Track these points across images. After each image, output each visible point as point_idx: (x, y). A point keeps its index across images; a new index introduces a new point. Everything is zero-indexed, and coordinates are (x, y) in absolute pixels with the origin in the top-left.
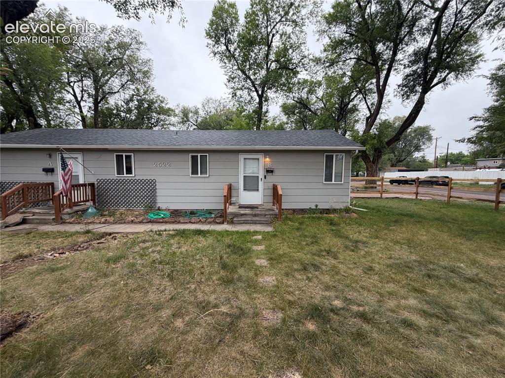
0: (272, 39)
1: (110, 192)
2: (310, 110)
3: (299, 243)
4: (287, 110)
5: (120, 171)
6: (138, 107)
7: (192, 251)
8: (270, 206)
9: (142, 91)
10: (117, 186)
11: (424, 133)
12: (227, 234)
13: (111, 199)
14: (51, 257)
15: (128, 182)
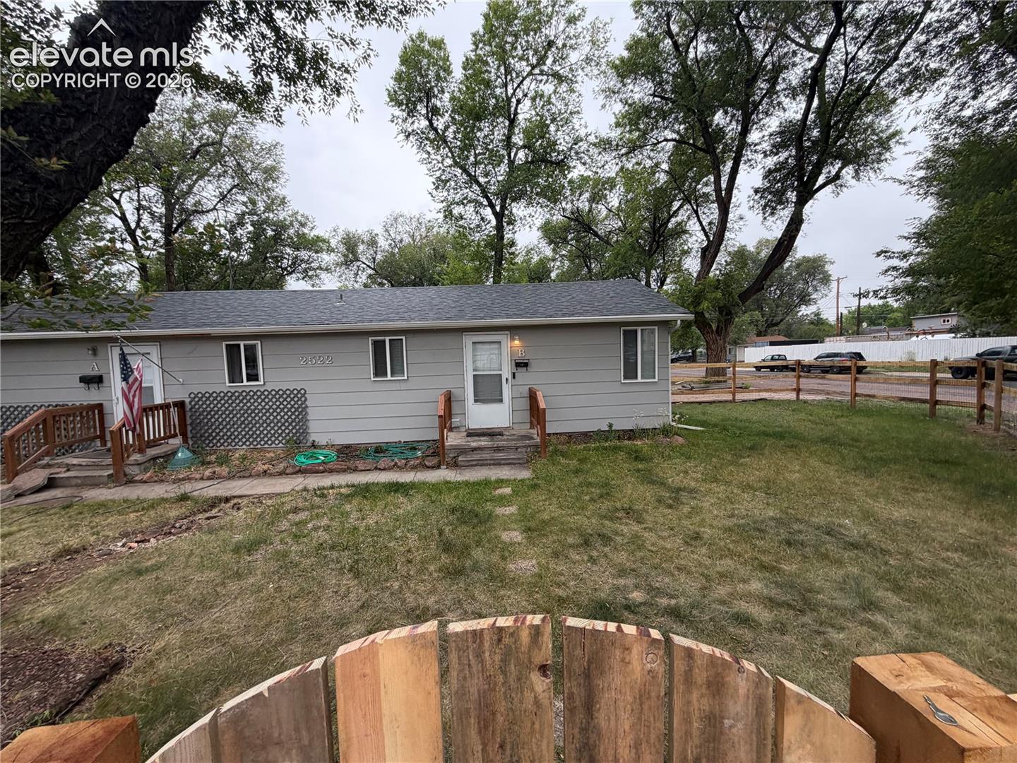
0: (516, 109)
1: (216, 416)
2: (596, 234)
3: (578, 499)
4: (552, 233)
5: (234, 376)
6: (254, 238)
7: (386, 524)
8: (525, 429)
9: (261, 206)
10: (230, 405)
11: (815, 269)
12: (449, 489)
13: (217, 431)
14: (124, 549)
15: (253, 396)
